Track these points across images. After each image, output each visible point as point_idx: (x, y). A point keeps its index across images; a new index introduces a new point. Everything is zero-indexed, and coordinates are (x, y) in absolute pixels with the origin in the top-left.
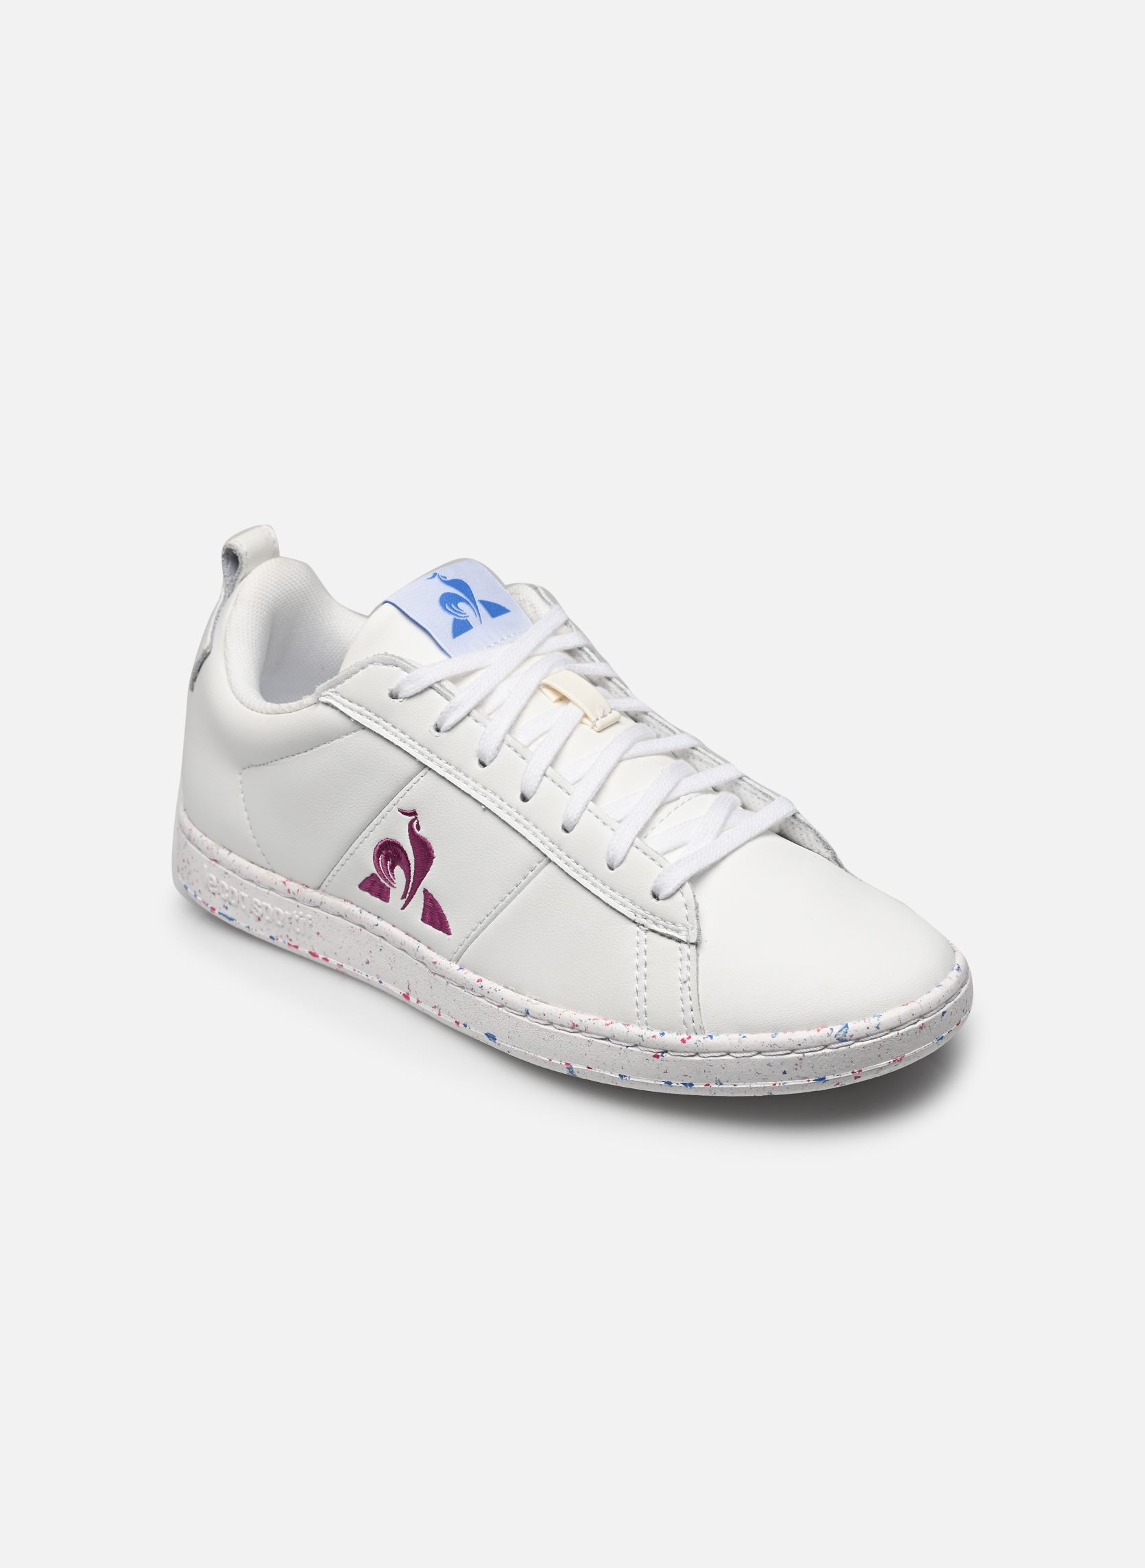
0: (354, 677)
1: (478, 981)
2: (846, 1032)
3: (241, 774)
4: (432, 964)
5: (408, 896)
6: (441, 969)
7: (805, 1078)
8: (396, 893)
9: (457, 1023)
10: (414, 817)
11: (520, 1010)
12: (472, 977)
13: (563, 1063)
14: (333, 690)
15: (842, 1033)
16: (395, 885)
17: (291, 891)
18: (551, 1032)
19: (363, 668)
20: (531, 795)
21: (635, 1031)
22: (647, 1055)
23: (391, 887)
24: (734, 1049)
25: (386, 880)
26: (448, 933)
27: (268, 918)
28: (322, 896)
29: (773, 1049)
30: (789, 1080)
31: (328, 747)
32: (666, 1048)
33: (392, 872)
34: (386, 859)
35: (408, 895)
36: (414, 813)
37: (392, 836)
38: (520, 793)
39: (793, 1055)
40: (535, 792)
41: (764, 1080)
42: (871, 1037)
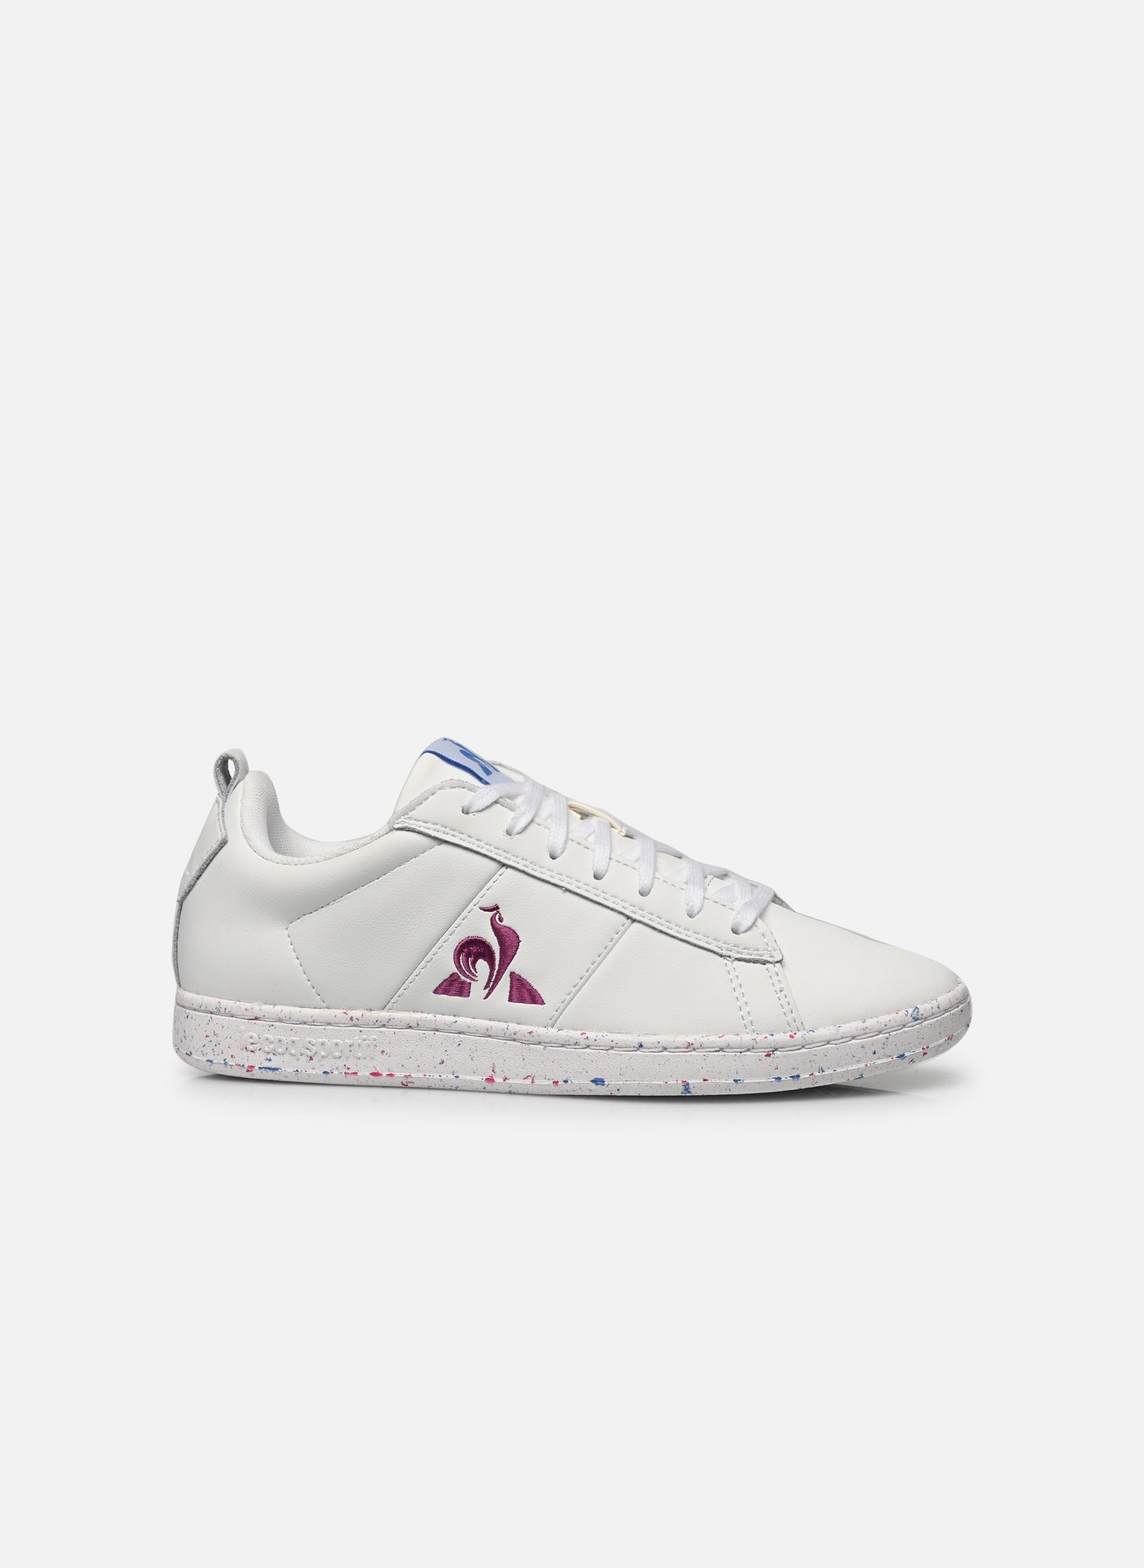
0: (425, 803)
1: (582, 1034)
2: (918, 1012)
3: (287, 929)
4: (528, 1035)
5: (491, 985)
6: (539, 1036)
7: (890, 1056)
8: (478, 988)
9: (556, 1083)
10: (495, 912)
11: (633, 1045)
12: (576, 1034)
13: (680, 1082)
14: (406, 816)
15: (915, 1013)
16: (476, 979)
17: (354, 1018)
18: (666, 1056)
19: (432, 795)
20: (602, 874)
21: (747, 1038)
22: (759, 1056)
23: (472, 982)
24: (834, 1037)
25: (467, 977)
26: (543, 1003)
27: (323, 1053)
28: (389, 1013)
29: (866, 1032)
30: (878, 1059)
31: (403, 868)
32: (777, 1046)
33: (474, 966)
34: (468, 956)
35: (492, 983)
36: (496, 908)
37: (473, 933)
38: (593, 874)
39: (881, 1036)
40: (607, 871)
41: (858, 1062)
42: (936, 1016)
